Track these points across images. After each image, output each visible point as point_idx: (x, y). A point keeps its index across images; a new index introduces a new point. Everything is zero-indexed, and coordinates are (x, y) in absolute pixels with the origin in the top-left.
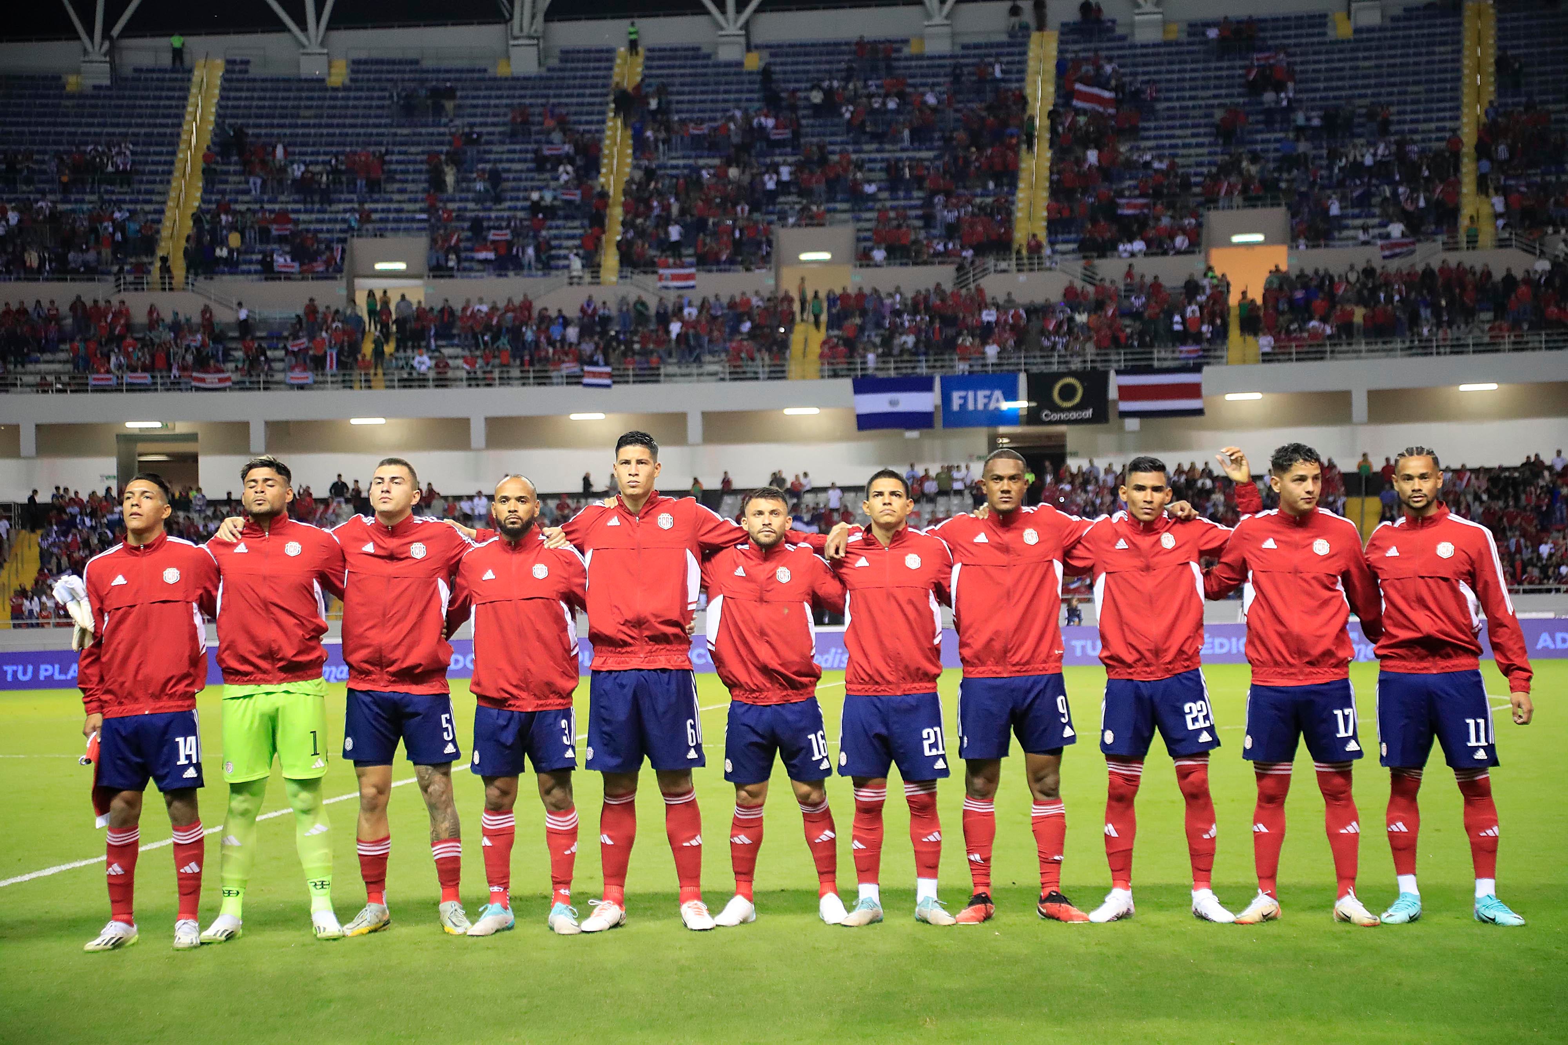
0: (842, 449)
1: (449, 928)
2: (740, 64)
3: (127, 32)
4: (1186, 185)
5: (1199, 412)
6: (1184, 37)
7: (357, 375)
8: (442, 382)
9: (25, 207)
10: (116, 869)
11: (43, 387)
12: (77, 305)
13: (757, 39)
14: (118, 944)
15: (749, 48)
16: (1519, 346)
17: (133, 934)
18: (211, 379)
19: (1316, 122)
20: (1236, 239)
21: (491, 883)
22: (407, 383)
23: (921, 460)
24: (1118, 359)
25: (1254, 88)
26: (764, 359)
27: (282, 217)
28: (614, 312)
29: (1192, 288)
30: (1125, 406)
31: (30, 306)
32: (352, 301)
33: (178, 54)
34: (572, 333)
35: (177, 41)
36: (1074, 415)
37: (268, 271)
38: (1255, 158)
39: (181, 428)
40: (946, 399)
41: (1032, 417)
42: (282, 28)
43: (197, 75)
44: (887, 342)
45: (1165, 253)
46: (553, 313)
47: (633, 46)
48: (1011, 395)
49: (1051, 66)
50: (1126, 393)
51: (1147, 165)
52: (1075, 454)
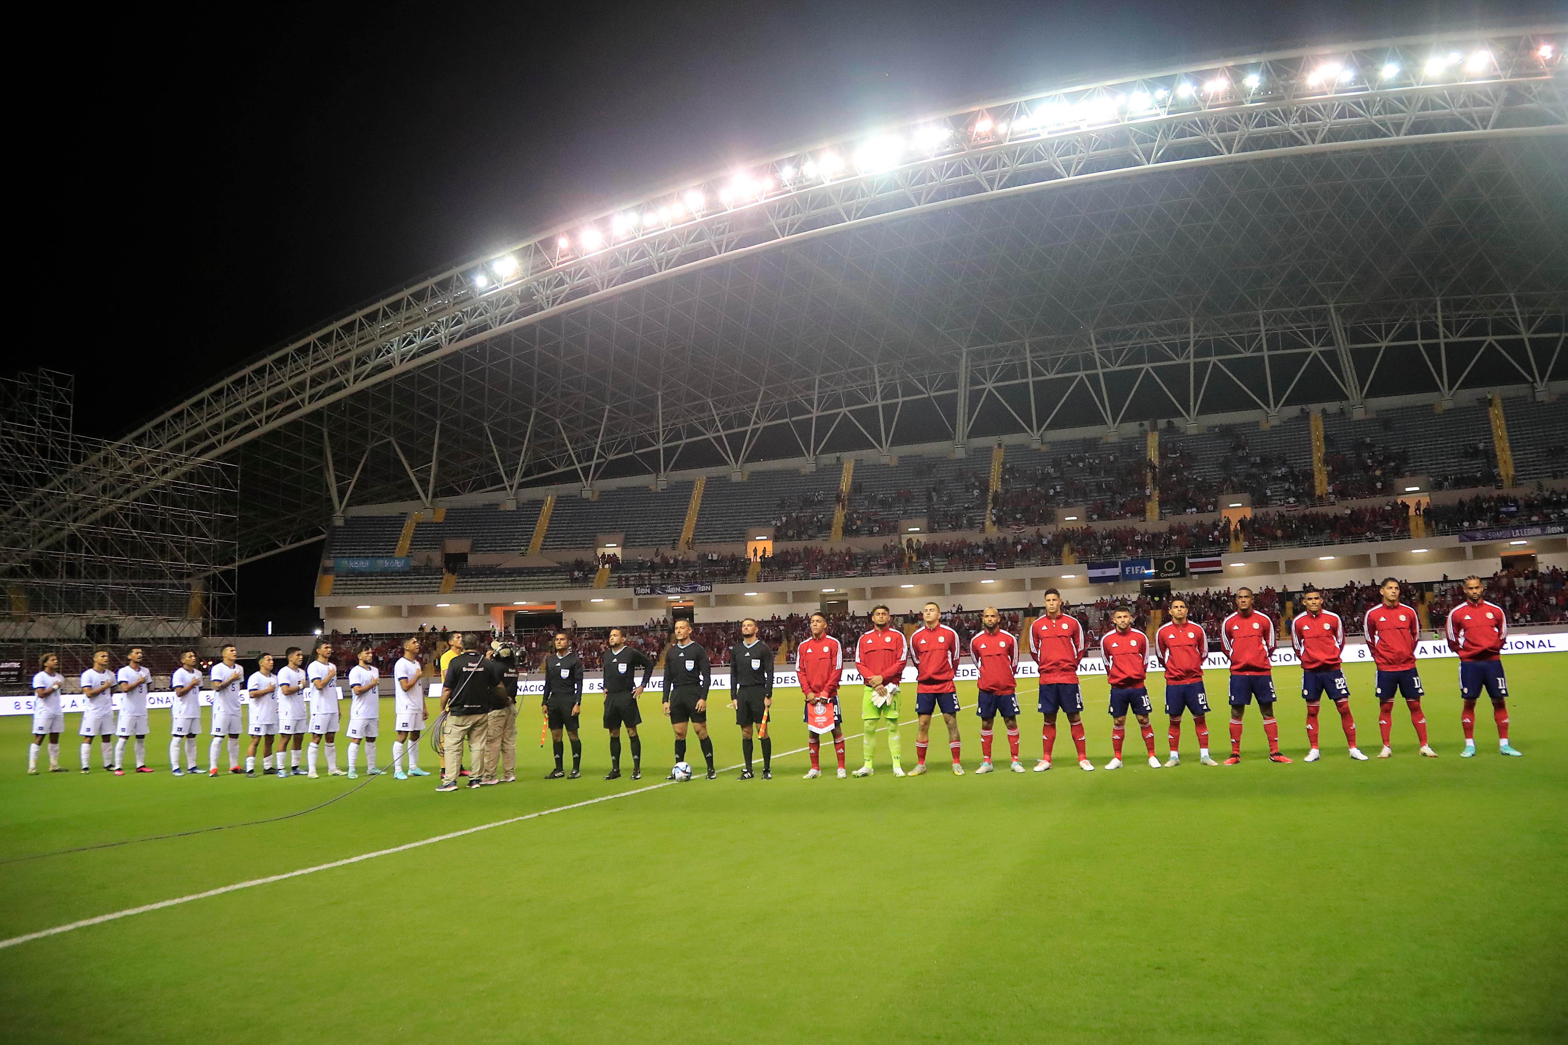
0: (1084, 590)
1: (956, 773)
2: (1039, 450)
3: (822, 452)
4: (1211, 486)
5: (1221, 571)
6: (1206, 432)
7: (904, 570)
8: (933, 571)
9: (789, 516)
10: (812, 751)
11: (795, 579)
12: (806, 548)
13: (1046, 440)
14: (814, 777)
15: (1042, 443)
16: (1342, 542)
17: (820, 774)
18: (851, 573)
19: (1258, 461)
20: (1231, 505)
21: (985, 755)
22: (921, 572)
23: (1114, 593)
24: (1189, 552)
25: (1234, 449)
26: (1053, 559)
27: (876, 513)
28: (995, 543)
29: (1215, 525)
30: (1192, 570)
31: (790, 550)
32: (901, 543)
33: (838, 459)
34: (981, 551)
35: (838, 454)
36: (1173, 574)
37: (871, 533)
38: (1236, 475)
39: (842, 591)
40: (1123, 571)
41: (1157, 576)
42: (874, 447)
43: (845, 466)
44: (1100, 548)
45: (1204, 512)
46: (973, 544)
47: (1000, 445)
48: (1149, 568)
49: (1156, 444)
50: (1192, 565)
51: (1196, 479)
52: (1174, 589)
